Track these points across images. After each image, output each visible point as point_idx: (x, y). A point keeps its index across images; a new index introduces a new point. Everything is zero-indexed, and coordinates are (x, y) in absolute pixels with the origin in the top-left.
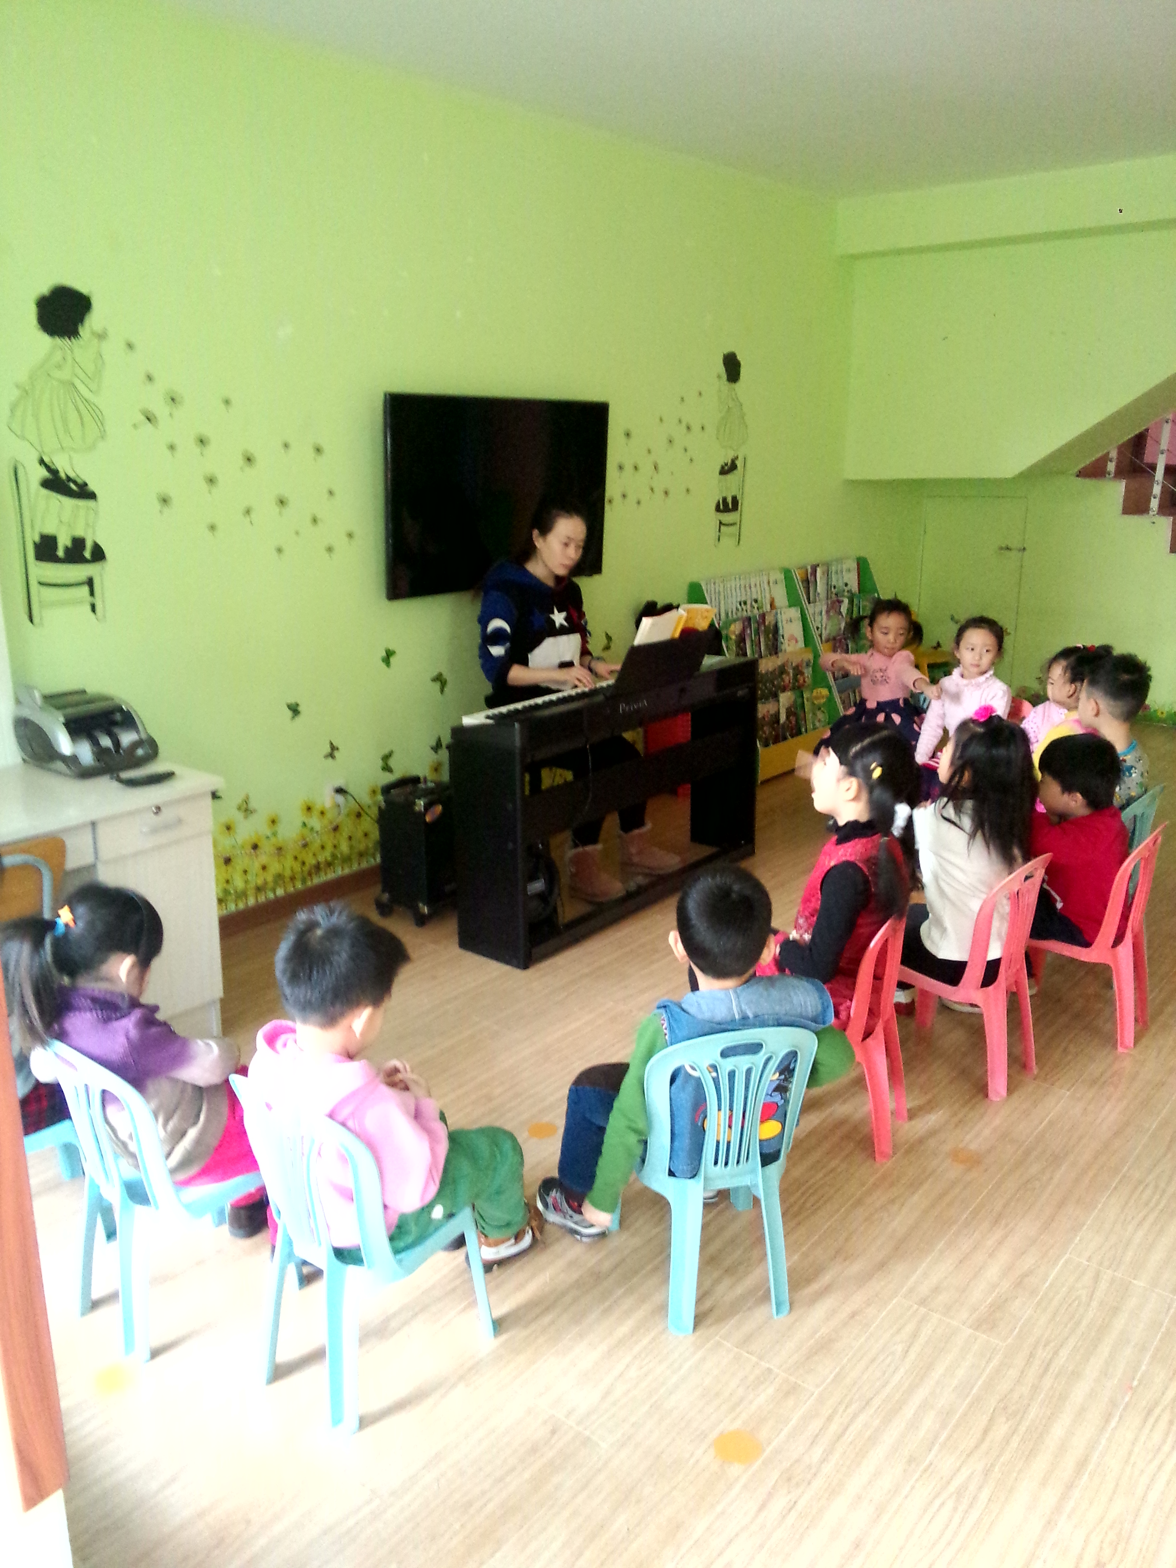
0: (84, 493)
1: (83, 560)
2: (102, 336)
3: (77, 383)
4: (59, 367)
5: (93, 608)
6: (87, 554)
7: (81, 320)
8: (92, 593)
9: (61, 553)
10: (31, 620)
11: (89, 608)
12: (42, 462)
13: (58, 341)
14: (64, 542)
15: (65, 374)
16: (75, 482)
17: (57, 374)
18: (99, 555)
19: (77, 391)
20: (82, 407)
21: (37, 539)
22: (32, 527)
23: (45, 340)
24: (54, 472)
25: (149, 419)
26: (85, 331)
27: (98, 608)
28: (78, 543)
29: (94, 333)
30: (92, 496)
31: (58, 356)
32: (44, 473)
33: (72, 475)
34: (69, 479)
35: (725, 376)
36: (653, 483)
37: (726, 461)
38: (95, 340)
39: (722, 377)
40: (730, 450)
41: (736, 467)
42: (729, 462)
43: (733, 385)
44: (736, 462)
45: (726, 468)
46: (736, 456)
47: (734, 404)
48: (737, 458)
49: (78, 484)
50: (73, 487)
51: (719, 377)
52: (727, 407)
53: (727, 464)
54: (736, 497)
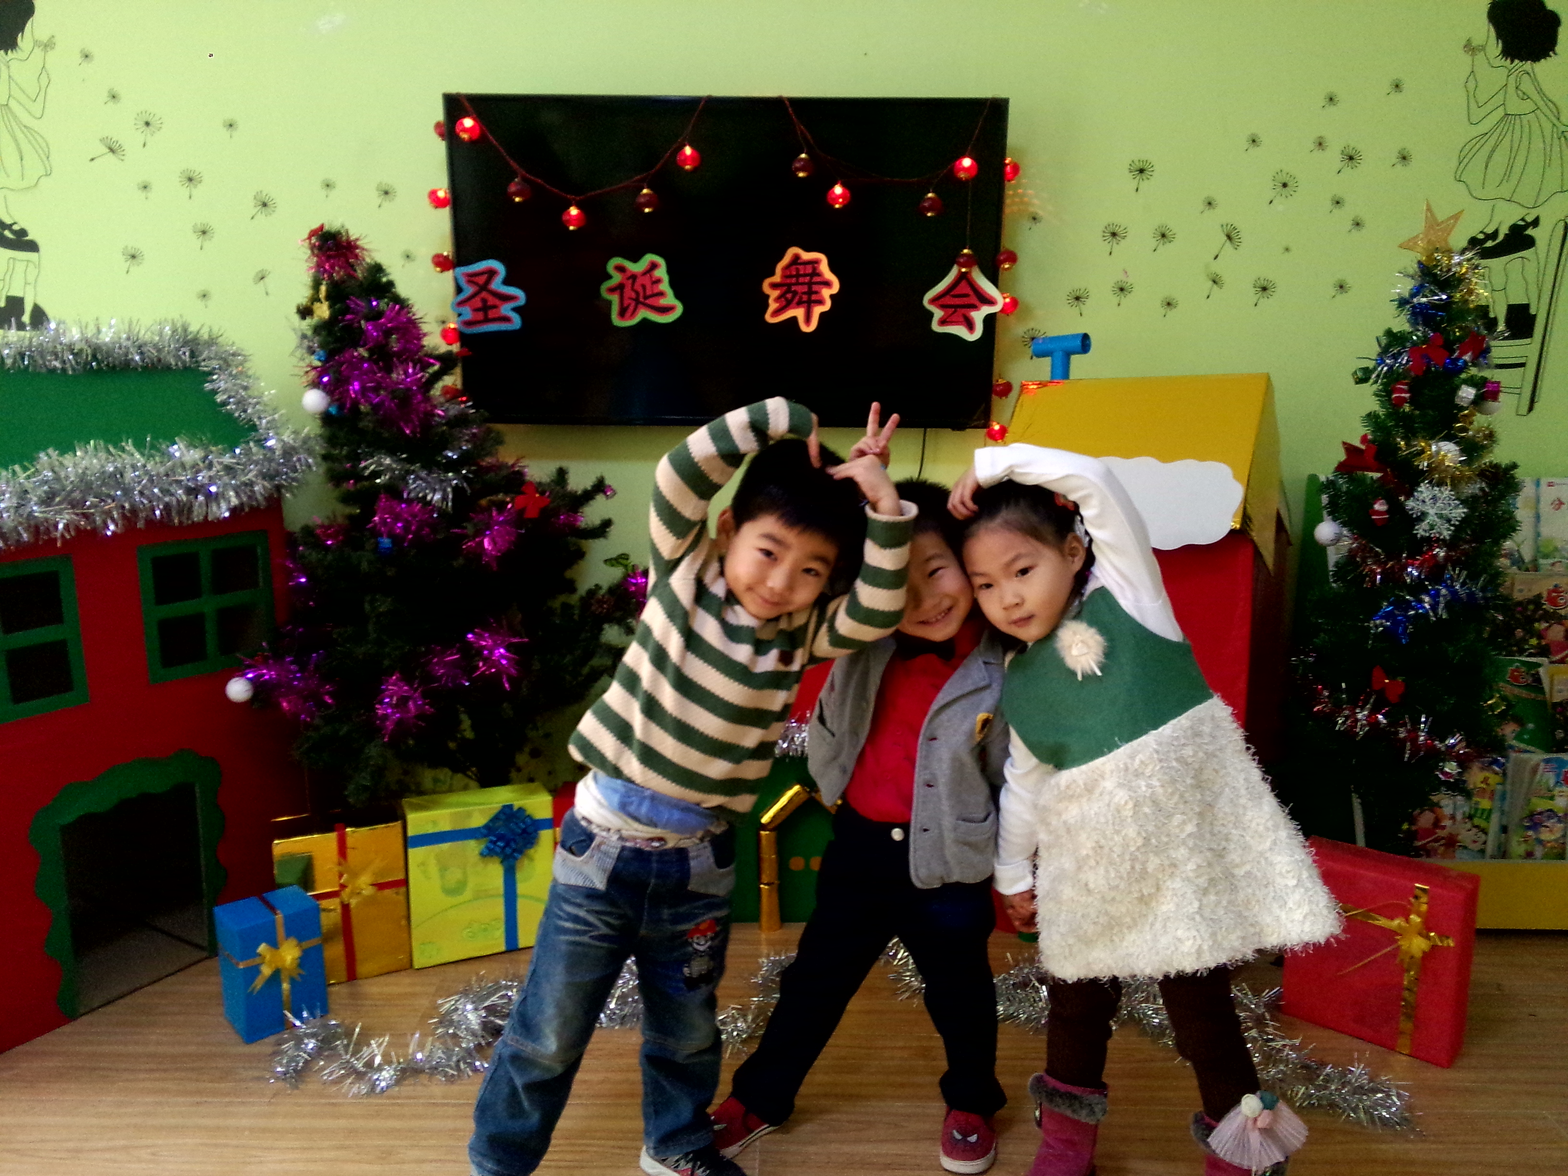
0: (23, 244)
2: (48, 46)
3: (13, 104)
6: (27, 319)
7: (22, 29)
16: (9, 227)
18: (41, 319)
19: (15, 117)
20: (20, 136)
25: (112, 150)
26: (25, 41)
28: (14, 306)
29: (36, 43)
30: (32, 247)
33: (8, 223)
34: (5, 226)
35: (1495, 47)
36: (1217, 267)
37: (1489, 230)
38: (38, 51)
39: (1483, 48)
40: (1501, 204)
41: (1530, 243)
42: (1504, 231)
43: (1528, 66)
44: (1530, 232)
45: (1490, 244)
46: (1529, 219)
47: (1528, 106)
48: (1536, 223)
49: (14, 232)
50: (7, 233)
51: (1470, 48)
52: (1500, 112)
53: (1494, 235)
54: (1527, 307)
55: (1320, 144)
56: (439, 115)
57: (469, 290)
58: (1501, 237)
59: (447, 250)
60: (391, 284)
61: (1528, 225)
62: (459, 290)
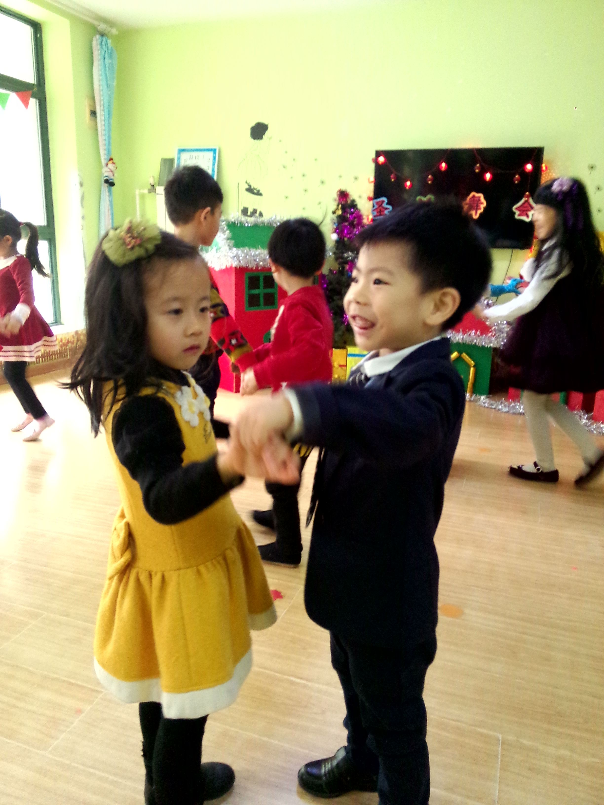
0: (259, 194)
2: (270, 138)
3: (260, 155)
4: (255, 150)
6: (257, 215)
7: (264, 133)
12: (246, 182)
13: (256, 141)
14: (250, 210)
15: (257, 153)
16: (256, 189)
17: (254, 152)
19: (260, 158)
20: (261, 164)
21: (242, 208)
22: (241, 204)
23: (252, 141)
24: (250, 186)
25: (284, 167)
26: (265, 137)
28: (255, 211)
29: (268, 138)
30: (261, 195)
31: (255, 147)
32: (247, 187)
33: (255, 187)
34: (254, 189)
38: (268, 140)
49: (257, 191)
50: (255, 191)
56: (373, 156)
57: (376, 206)
59: (372, 195)
60: (356, 205)
62: (374, 206)
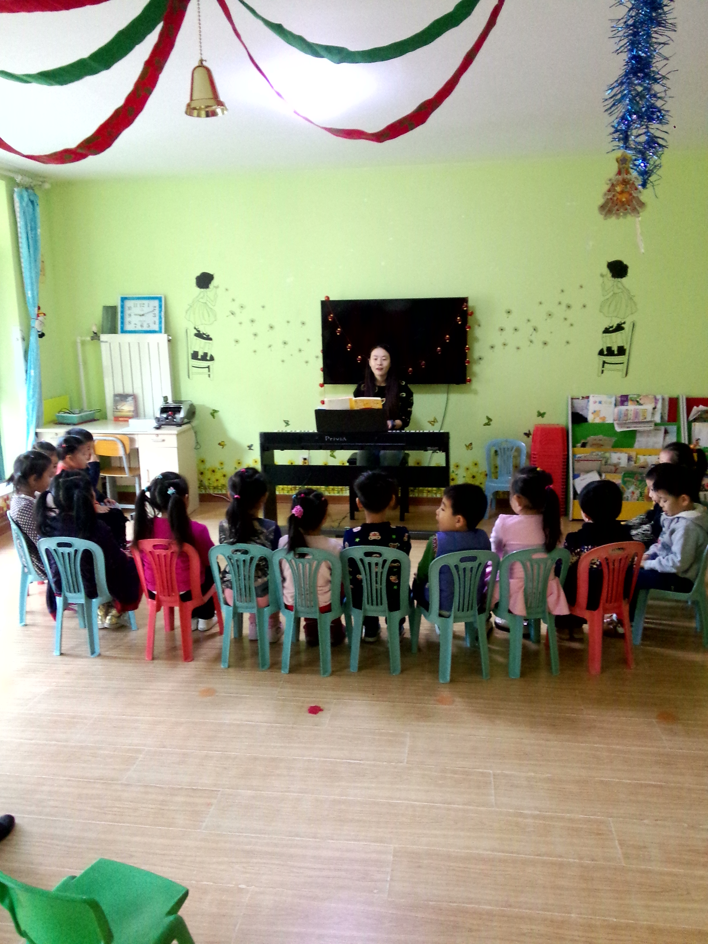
0: (208, 338)
1: (207, 360)
2: (217, 287)
3: (208, 303)
4: (202, 298)
5: (209, 376)
6: (208, 358)
7: (210, 283)
8: (209, 371)
9: (199, 357)
10: (189, 377)
11: (207, 376)
12: (195, 328)
13: (202, 290)
14: (201, 354)
15: (204, 301)
17: (201, 300)
18: (212, 359)
19: (208, 306)
20: (209, 310)
21: (192, 352)
22: (191, 349)
23: (198, 289)
24: (199, 331)
25: (232, 314)
26: (211, 286)
27: (211, 376)
28: (206, 354)
29: (214, 287)
30: (211, 339)
31: (202, 295)
32: (195, 332)
33: (205, 333)
34: (204, 334)
35: (609, 275)
36: (532, 338)
37: (611, 325)
38: (214, 289)
39: (606, 275)
40: (614, 319)
41: (623, 329)
42: (615, 325)
43: (619, 279)
44: (623, 325)
45: (611, 329)
46: (623, 322)
47: (620, 291)
48: (624, 323)
49: (206, 335)
50: (205, 336)
51: (602, 276)
52: (612, 293)
53: (612, 327)
54: (623, 347)
55: (560, 303)
56: (320, 305)
58: (614, 328)
61: (622, 324)
